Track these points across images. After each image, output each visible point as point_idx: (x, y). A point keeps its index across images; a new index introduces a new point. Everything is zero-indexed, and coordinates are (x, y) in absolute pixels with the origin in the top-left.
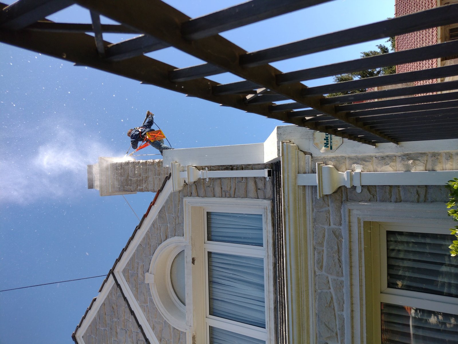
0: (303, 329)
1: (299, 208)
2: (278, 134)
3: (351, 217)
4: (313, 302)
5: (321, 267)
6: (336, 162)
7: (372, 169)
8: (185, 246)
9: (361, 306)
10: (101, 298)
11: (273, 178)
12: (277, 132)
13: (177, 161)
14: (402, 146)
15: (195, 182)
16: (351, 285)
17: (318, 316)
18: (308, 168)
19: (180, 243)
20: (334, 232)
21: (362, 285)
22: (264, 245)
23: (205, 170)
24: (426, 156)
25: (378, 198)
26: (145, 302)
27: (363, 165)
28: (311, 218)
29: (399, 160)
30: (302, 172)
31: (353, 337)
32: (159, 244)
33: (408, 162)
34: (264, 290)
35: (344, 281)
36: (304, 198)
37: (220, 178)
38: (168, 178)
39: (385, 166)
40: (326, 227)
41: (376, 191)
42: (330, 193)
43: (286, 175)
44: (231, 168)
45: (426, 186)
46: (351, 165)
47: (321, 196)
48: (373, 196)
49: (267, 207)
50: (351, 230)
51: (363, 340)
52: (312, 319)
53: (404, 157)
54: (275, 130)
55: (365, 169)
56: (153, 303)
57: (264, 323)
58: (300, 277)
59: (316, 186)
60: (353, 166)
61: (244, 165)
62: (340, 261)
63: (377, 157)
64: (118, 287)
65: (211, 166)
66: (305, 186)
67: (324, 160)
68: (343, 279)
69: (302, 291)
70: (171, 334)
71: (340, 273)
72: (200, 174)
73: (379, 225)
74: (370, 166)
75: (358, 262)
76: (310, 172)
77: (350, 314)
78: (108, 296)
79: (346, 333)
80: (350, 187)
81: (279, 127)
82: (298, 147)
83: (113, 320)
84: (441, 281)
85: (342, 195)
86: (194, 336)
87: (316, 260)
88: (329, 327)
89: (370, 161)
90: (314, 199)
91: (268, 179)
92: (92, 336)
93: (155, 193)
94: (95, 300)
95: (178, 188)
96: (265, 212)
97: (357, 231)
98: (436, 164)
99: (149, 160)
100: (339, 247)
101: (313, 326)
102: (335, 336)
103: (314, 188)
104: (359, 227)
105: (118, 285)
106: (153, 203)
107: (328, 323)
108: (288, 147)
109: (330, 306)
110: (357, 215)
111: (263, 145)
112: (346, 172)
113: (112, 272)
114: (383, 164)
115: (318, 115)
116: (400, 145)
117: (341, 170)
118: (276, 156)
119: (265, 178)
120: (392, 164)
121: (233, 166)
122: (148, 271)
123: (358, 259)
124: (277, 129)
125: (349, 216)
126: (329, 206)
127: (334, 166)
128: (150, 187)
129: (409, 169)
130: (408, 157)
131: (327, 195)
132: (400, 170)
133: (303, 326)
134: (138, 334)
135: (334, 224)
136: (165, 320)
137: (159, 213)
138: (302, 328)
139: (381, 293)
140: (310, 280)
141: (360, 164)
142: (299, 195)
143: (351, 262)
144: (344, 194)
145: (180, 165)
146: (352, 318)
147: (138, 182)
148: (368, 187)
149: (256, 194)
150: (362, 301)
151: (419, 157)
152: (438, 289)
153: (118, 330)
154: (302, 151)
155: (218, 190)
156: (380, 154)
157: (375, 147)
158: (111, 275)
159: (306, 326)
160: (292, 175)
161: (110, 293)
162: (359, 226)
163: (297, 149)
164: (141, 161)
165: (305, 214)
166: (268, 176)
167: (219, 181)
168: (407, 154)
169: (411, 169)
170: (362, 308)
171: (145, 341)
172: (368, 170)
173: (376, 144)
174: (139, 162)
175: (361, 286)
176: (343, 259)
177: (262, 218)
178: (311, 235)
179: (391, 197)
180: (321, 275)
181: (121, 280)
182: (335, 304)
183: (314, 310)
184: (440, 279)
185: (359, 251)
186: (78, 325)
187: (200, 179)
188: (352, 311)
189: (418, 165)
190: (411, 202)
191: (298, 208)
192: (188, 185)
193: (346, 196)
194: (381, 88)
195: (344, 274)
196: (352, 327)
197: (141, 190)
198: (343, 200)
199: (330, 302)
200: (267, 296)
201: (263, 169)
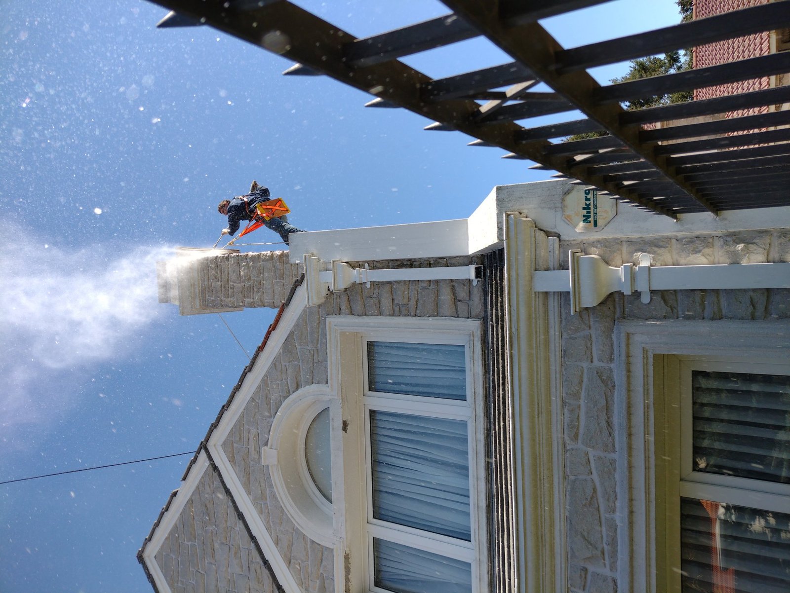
0: (542, 545)
1: (536, 332)
2: (498, 200)
3: (631, 347)
4: (562, 497)
5: (576, 437)
6: (605, 249)
7: (670, 261)
8: (330, 400)
9: (648, 503)
10: (186, 491)
11: (485, 280)
12: (497, 197)
13: (315, 253)
14: (725, 219)
15: (346, 290)
16: (630, 467)
17: (569, 521)
18: (552, 262)
19: (322, 396)
20: (599, 374)
21: (648, 466)
22: (468, 398)
23: (364, 268)
24: (768, 237)
25: (680, 313)
26: (263, 497)
27: (654, 253)
28: (557, 349)
29: (718, 243)
30: (542, 267)
31: (631, 558)
32: (285, 398)
33: (734, 248)
34: (468, 477)
35: (617, 460)
36: (545, 314)
37: (389, 282)
38: (299, 283)
39: (694, 255)
40: (585, 365)
41: (677, 301)
42: (595, 304)
43: (514, 274)
44: (410, 264)
45: (768, 290)
46: (631, 253)
47: (578, 310)
48: (672, 309)
49: (474, 331)
50: (631, 369)
51: (649, 562)
52: (559, 526)
53: (728, 239)
54: (493, 194)
55: (656, 262)
56: (276, 499)
57: (469, 533)
58: (538, 454)
59: (569, 292)
60: (635, 256)
61: (432, 258)
62: (609, 424)
63: (678, 238)
64: (215, 471)
65: (373, 261)
66: (547, 293)
67: (582, 246)
68: (615, 456)
69: (542, 478)
70: (308, 551)
71: (610, 445)
72: (356, 275)
73: (679, 360)
74: (667, 256)
75: (643, 426)
76: (556, 267)
77: (627, 518)
78: (198, 487)
79: (619, 551)
80: (630, 294)
81: (500, 187)
82: (535, 223)
83: (207, 528)
84: (777, 458)
85: (615, 308)
86: (348, 555)
87: (566, 424)
88: (589, 540)
89: (667, 247)
90: (564, 316)
91: (475, 283)
92: (171, 555)
93: (277, 311)
94: (175, 494)
95: (316, 300)
96: (470, 341)
97: (642, 372)
98: (787, 250)
99: (265, 253)
100: (609, 399)
101: (560, 539)
102: (599, 556)
103: (564, 296)
104: (646, 365)
105: (215, 468)
106: (273, 327)
107: (588, 533)
108: (517, 223)
109: (590, 504)
110: (642, 343)
111: (467, 223)
112: (623, 267)
113: (204, 446)
114: (690, 251)
115: (601, 151)
116: (721, 215)
117: (614, 263)
118: (496, 241)
119: (470, 281)
120: (707, 251)
121: (413, 260)
122: (266, 444)
123: (643, 421)
124: (497, 191)
125: (628, 345)
126: (590, 329)
127: (601, 256)
128: (267, 300)
129: (738, 260)
130: (736, 237)
131: (587, 309)
132: (720, 262)
133: (544, 538)
134: (250, 552)
135: (600, 360)
136: (297, 528)
137: (284, 343)
138: (542, 542)
139: (681, 480)
140: (556, 460)
141: (649, 252)
142: (537, 309)
143: (630, 427)
144: (617, 307)
145: (319, 260)
146: (631, 524)
147: (246, 290)
148: (662, 292)
149: (454, 310)
150: (649, 494)
151: (755, 238)
152: (771, 470)
153: (217, 546)
154: (541, 230)
155: (386, 302)
156: (684, 233)
157: (675, 221)
158: (203, 451)
159: (548, 539)
160: (524, 272)
161: (202, 482)
162: (645, 363)
163: (533, 227)
164: (251, 254)
165: (547, 342)
166: (477, 277)
167: (388, 286)
168: (734, 232)
169: (741, 259)
170: (649, 507)
171: (262, 563)
172: (662, 263)
173: (678, 215)
174: (247, 255)
175: (647, 468)
176: (615, 420)
177: (464, 352)
178: (558, 379)
179: (703, 311)
180: (576, 449)
181: (220, 459)
182: (601, 500)
183: (562, 511)
184: (775, 454)
185: (644, 408)
186: (147, 537)
187: (354, 284)
188: (631, 512)
189: (753, 253)
190: (740, 319)
191: (534, 333)
192: (335, 295)
193: (622, 311)
194: (668, 124)
195: (617, 449)
196: (631, 540)
197: (252, 305)
198: (616, 317)
199: (592, 498)
200: (474, 485)
201: (467, 265)
